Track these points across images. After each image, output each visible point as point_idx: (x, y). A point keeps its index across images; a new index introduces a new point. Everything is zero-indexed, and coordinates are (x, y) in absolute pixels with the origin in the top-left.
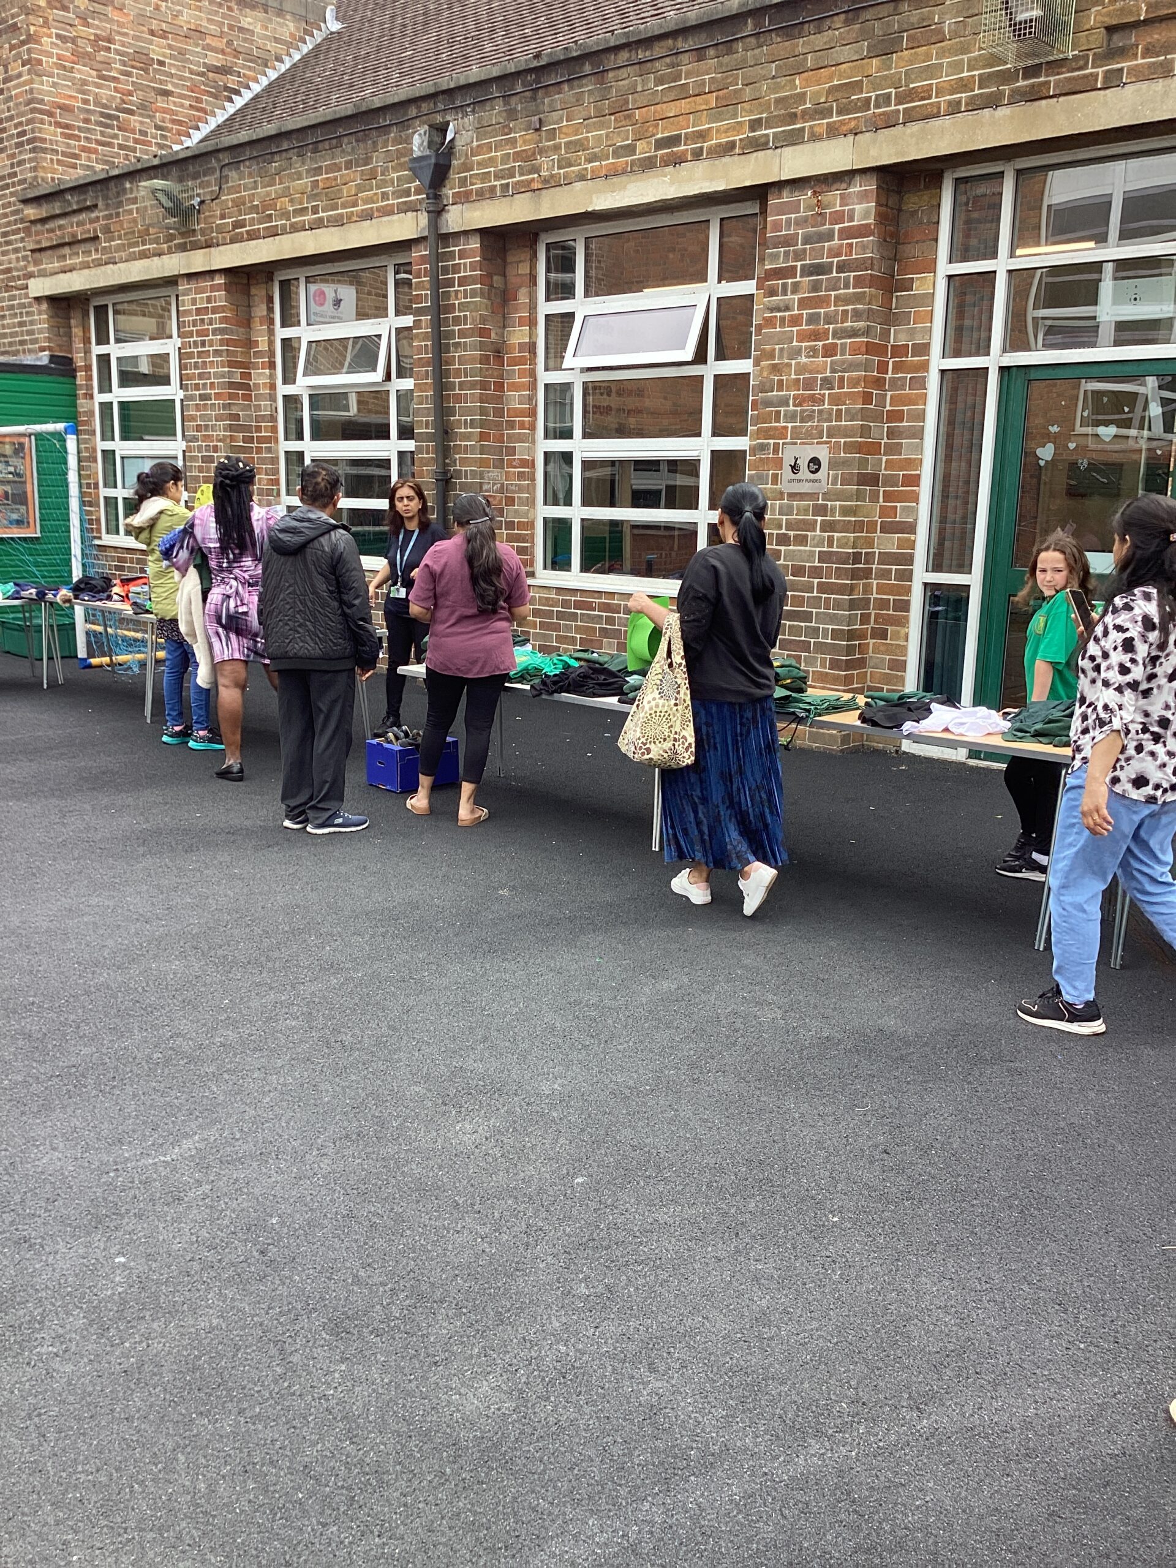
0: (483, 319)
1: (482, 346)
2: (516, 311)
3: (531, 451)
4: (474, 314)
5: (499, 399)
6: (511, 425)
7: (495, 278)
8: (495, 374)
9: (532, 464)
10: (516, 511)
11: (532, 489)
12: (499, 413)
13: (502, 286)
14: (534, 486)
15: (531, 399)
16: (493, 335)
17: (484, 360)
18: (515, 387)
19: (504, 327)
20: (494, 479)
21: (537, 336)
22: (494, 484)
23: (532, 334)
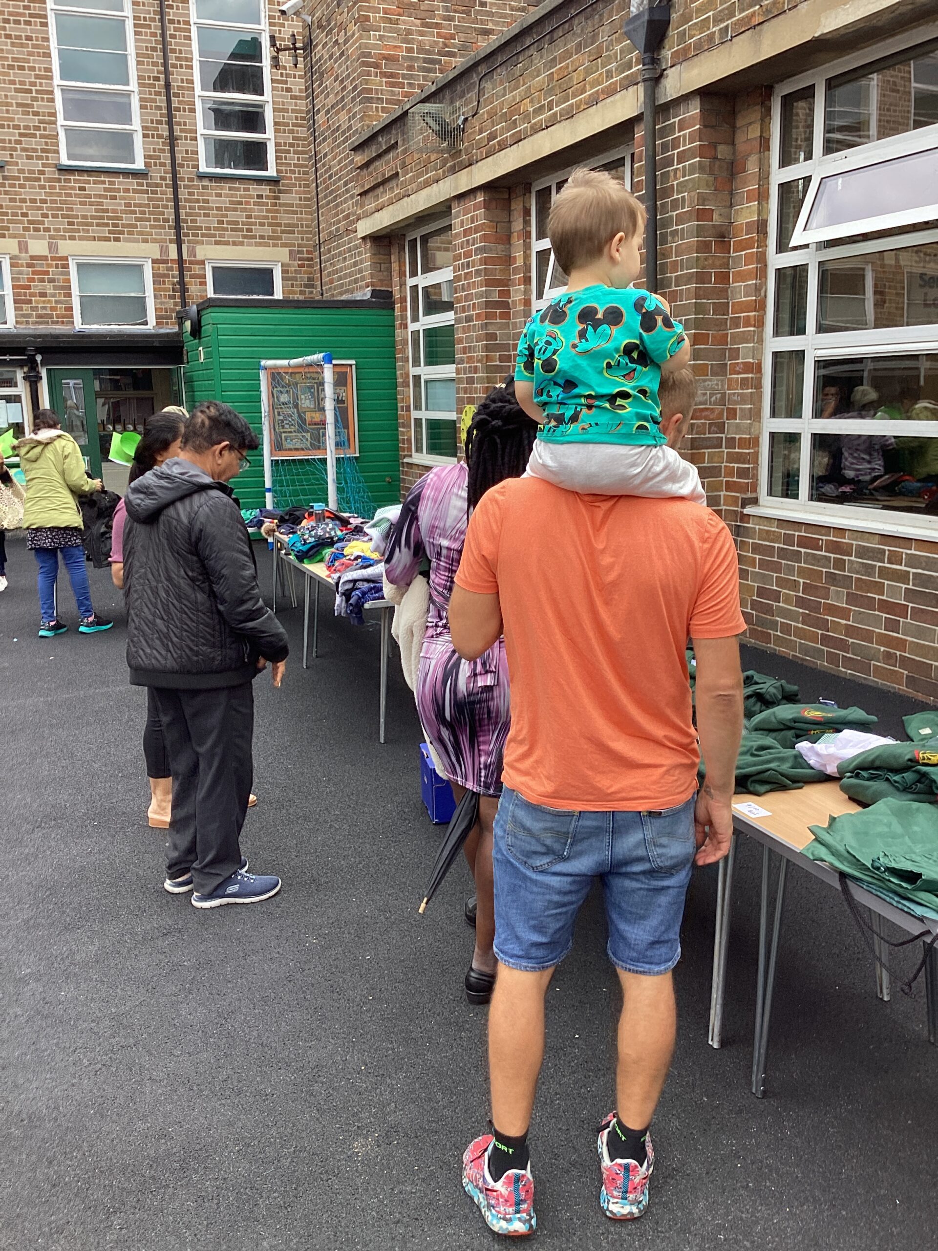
0: (702, 199)
1: (700, 231)
2: (745, 184)
3: (758, 351)
4: (693, 194)
5: (723, 293)
6: (736, 323)
7: (721, 148)
8: (718, 263)
9: (758, 368)
10: (738, 425)
11: (757, 399)
12: (722, 309)
13: (729, 157)
14: (760, 395)
15: (759, 289)
16: (715, 216)
17: (703, 247)
18: (741, 276)
19: (731, 206)
20: (712, 389)
21: (768, 212)
22: (711, 395)
23: (762, 210)
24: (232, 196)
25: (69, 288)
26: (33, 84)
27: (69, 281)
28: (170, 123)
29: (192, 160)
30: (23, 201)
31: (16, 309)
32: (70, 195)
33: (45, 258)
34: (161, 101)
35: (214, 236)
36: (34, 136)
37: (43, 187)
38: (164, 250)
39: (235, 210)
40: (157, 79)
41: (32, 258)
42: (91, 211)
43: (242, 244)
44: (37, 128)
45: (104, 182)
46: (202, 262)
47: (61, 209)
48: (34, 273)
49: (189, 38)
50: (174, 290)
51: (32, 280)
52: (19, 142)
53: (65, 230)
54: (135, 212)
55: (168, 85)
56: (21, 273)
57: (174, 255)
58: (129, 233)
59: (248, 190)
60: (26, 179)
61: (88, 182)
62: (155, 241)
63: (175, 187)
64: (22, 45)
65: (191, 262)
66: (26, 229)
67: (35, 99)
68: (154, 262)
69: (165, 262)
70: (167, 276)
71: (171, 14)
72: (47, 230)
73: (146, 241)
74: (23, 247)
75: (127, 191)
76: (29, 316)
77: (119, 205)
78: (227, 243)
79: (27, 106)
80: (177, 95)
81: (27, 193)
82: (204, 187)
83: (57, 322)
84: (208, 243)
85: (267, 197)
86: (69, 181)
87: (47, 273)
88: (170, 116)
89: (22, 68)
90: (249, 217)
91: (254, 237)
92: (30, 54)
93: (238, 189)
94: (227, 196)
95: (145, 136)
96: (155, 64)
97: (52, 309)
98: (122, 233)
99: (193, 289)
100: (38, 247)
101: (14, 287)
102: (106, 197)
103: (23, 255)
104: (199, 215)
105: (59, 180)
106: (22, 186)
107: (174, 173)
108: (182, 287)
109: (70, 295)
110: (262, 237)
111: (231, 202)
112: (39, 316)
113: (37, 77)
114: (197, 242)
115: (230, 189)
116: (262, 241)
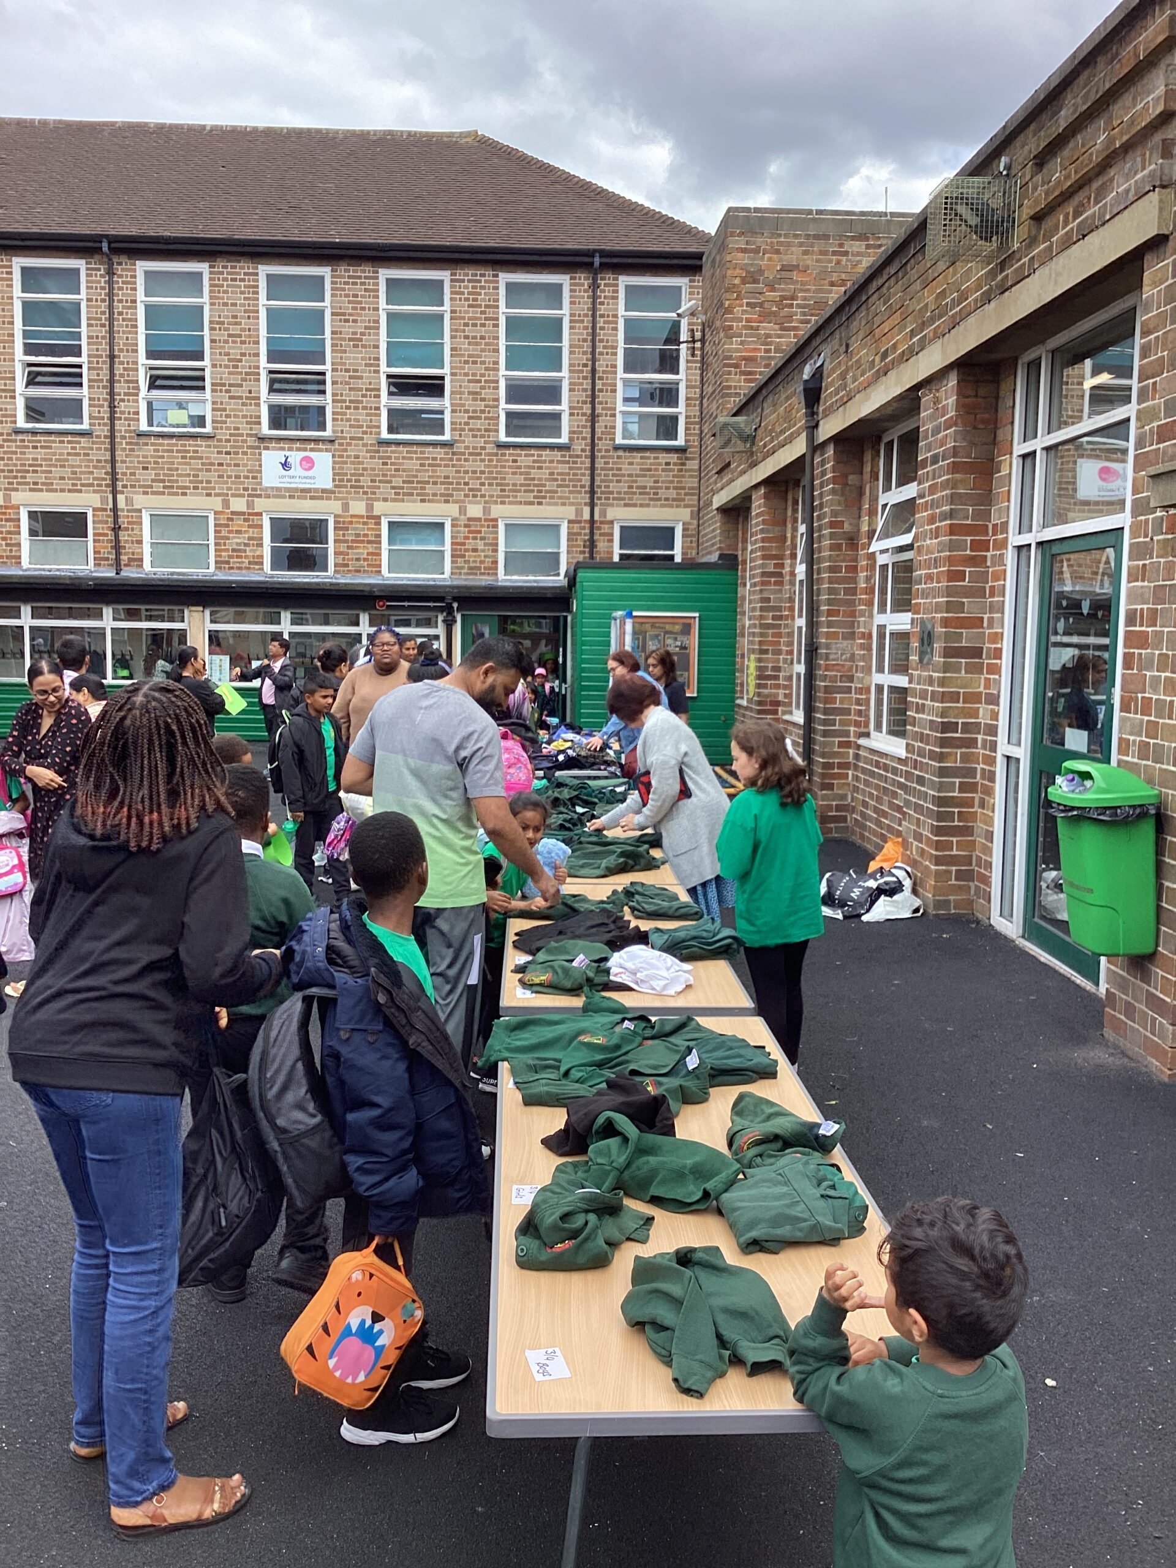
0: (838, 513)
1: (836, 536)
2: (863, 504)
3: (868, 623)
6: (860, 602)
7: (851, 477)
8: (848, 558)
9: (870, 635)
11: (869, 658)
12: (853, 592)
13: (857, 484)
14: (871, 656)
16: (846, 525)
17: (838, 547)
19: (856, 519)
23: (872, 522)
24: (643, 464)
25: (497, 545)
26: (482, 375)
27: (497, 538)
28: (593, 403)
29: (609, 433)
30: (466, 472)
31: (452, 562)
32: (504, 467)
33: (479, 519)
34: (587, 385)
35: (624, 499)
36: (479, 418)
37: (482, 460)
38: (579, 512)
39: (645, 476)
40: (585, 365)
41: (469, 519)
42: (520, 479)
43: (648, 505)
44: (483, 412)
45: (533, 455)
46: (612, 522)
47: (496, 478)
48: (469, 532)
49: (616, 329)
50: (584, 546)
51: (467, 538)
52: (467, 424)
53: (498, 496)
54: (557, 480)
55: (594, 371)
56: (458, 532)
57: (586, 516)
58: (551, 498)
59: (657, 458)
60: (470, 454)
61: (520, 455)
62: (571, 504)
63: (593, 458)
64: (477, 344)
65: (602, 522)
66: (466, 496)
67: (483, 388)
68: (570, 522)
69: (580, 522)
70: (579, 534)
71: (602, 309)
72: (483, 496)
73: (564, 504)
74: (463, 510)
75: (551, 462)
76: (462, 568)
77: (544, 474)
78: (635, 505)
79: (476, 393)
80: (601, 378)
81: (469, 466)
82: (619, 457)
83: (484, 574)
84: (618, 505)
85: (675, 464)
86: (505, 455)
87: (480, 532)
88: (593, 396)
89: (475, 363)
90: (656, 482)
91: (660, 499)
92: (483, 350)
93: (649, 458)
94: (638, 464)
95: (571, 414)
96: (585, 353)
97: (482, 562)
98: (545, 497)
99: (601, 545)
100: (475, 510)
101: (452, 544)
102: (534, 468)
103: (462, 517)
104: (612, 481)
105: (497, 454)
106: (466, 460)
107: (593, 444)
108: (592, 544)
109: (496, 551)
110: (667, 499)
111: (641, 470)
112: (470, 568)
113: (486, 369)
114: (609, 505)
115: (642, 458)
116: (668, 503)
